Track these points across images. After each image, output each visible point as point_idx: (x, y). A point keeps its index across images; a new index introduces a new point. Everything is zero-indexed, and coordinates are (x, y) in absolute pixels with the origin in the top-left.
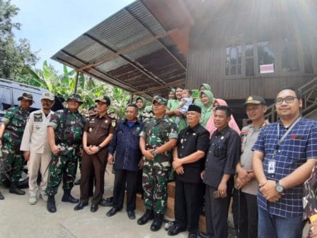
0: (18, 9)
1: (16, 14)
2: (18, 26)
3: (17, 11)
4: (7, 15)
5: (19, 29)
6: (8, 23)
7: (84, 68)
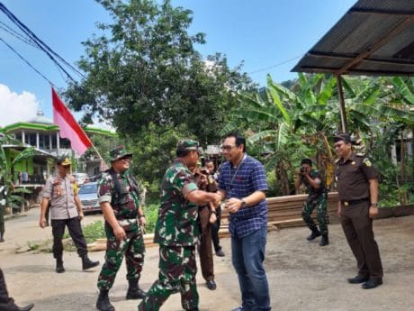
0: (188, 12)
1: (190, 20)
2: (200, 38)
3: (189, 16)
4: (176, 28)
5: (203, 42)
6: (183, 39)
7: (350, 66)
